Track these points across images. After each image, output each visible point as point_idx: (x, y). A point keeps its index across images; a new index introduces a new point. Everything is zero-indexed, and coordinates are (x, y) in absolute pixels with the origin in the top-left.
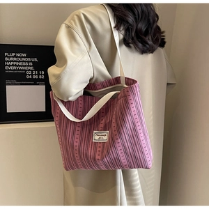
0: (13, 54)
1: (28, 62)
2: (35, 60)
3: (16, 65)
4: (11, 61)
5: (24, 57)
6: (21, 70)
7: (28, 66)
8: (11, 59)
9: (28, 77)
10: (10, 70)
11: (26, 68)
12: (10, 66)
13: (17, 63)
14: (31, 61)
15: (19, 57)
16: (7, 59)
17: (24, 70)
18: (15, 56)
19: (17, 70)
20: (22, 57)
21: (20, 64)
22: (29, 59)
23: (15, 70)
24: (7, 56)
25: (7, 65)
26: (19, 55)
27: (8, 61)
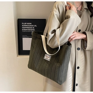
0: (26, 23)
1: (32, 27)
2: (36, 26)
3: (27, 29)
4: (25, 27)
5: (30, 25)
8: (25, 26)
11: (31, 30)
12: (24, 29)
13: (27, 28)
16: (23, 26)
17: (30, 31)
18: (27, 24)
21: (29, 28)
22: (33, 26)
23: (26, 31)
24: (23, 24)
25: (23, 29)
26: (28, 24)
27: (23, 27)
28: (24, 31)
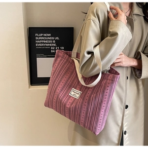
0: (41, 35)
1: (52, 40)
2: (57, 38)
3: (43, 43)
4: (40, 40)
5: (49, 37)
6: (47, 46)
7: (52, 43)
8: (40, 38)
9: (52, 51)
10: (40, 46)
11: (50, 45)
12: (39, 43)
13: (44, 41)
14: (54, 40)
15: (46, 37)
16: (37, 38)
18: (43, 36)
19: (44, 46)
20: (48, 36)
21: (47, 42)
22: (53, 38)
23: (42, 46)
24: (37, 36)
25: (37, 43)
26: (45, 35)
27: (38, 40)
28: (38, 46)
